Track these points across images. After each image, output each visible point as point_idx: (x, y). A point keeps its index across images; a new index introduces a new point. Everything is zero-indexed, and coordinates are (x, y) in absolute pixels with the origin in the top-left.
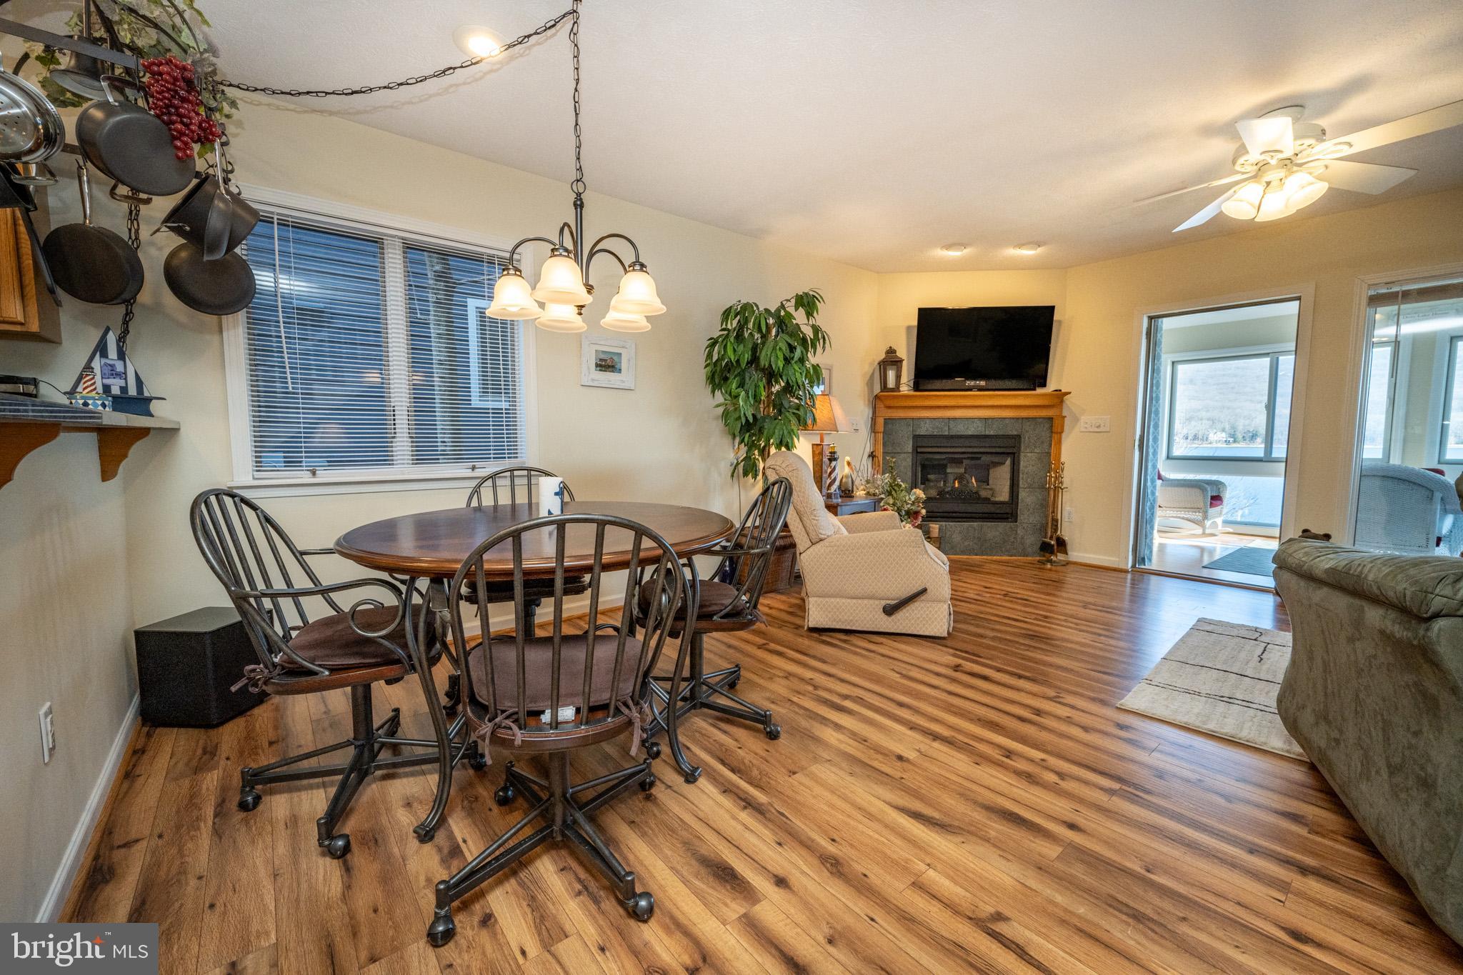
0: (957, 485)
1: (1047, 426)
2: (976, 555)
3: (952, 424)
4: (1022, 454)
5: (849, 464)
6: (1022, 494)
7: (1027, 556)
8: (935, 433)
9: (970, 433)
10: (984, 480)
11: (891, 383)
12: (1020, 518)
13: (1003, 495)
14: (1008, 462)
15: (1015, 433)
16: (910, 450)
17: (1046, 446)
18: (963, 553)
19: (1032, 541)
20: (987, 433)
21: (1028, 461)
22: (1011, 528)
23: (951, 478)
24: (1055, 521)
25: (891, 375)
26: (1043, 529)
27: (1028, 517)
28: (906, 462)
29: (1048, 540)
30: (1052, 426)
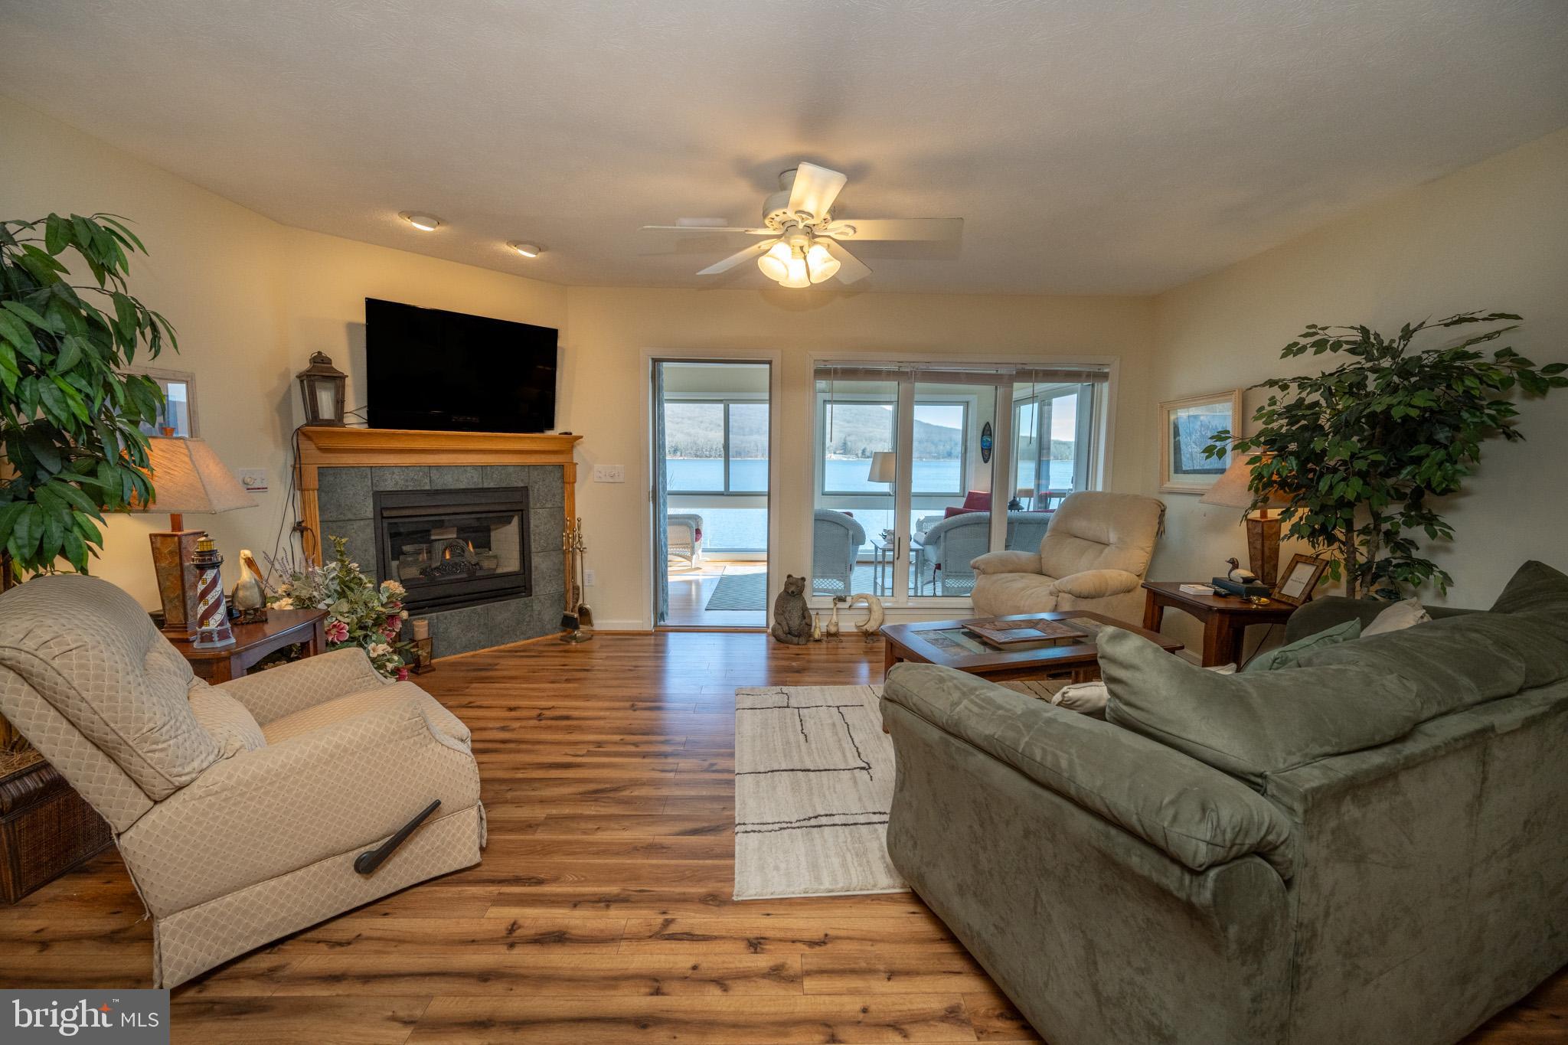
0: (448, 557)
1: (558, 475)
2: (484, 647)
3: (435, 475)
4: (532, 511)
5: (250, 563)
6: (536, 560)
7: (547, 634)
8: (410, 488)
9: (462, 486)
10: (484, 544)
11: (326, 410)
12: (536, 589)
13: (511, 564)
14: (515, 521)
15: (522, 485)
16: (371, 515)
17: (558, 498)
18: (465, 648)
19: (550, 615)
20: (486, 485)
21: (539, 519)
22: (525, 604)
23: (438, 547)
24: (576, 588)
25: (325, 399)
26: (562, 598)
27: (544, 587)
28: (363, 535)
29: (567, 612)
30: (564, 475)
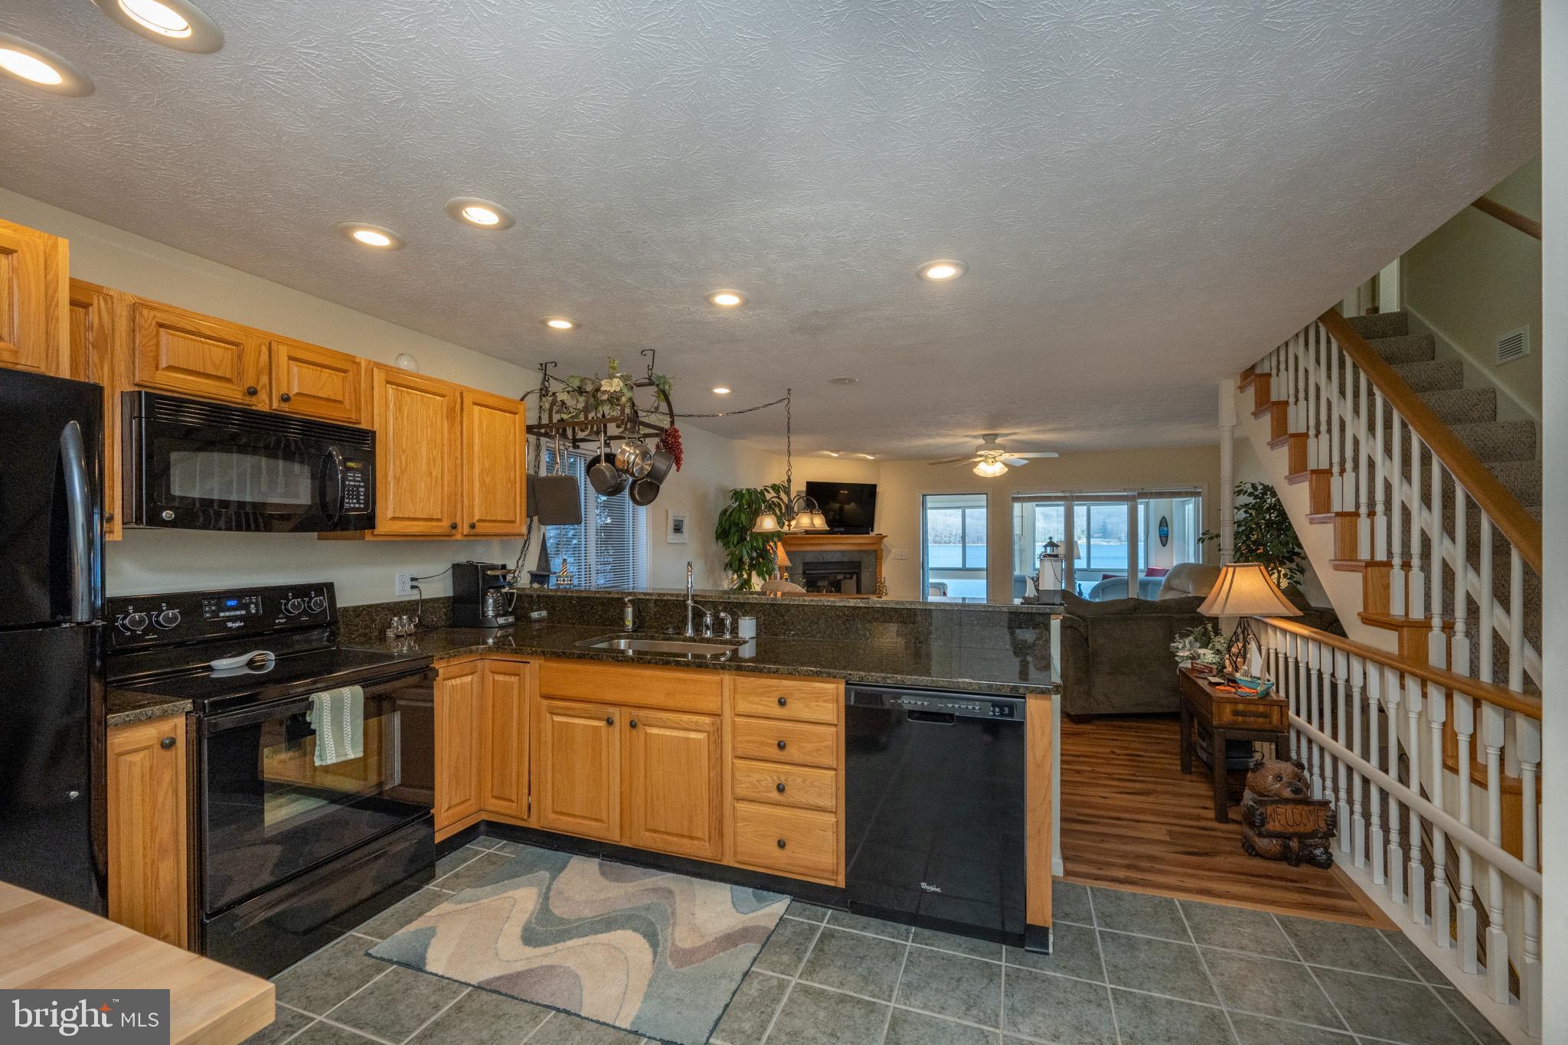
1: (874, 555)
3: (825, 555)
4: (862, 573)
8: (815, 561)
9: (835, 560)
14: (855, 577)
15: (858, 560)
16: (802, 573)
17: (874, 567)
20: (844, 560)
21: (866, 576)
23: (822, 589)
30: (876, 555)
